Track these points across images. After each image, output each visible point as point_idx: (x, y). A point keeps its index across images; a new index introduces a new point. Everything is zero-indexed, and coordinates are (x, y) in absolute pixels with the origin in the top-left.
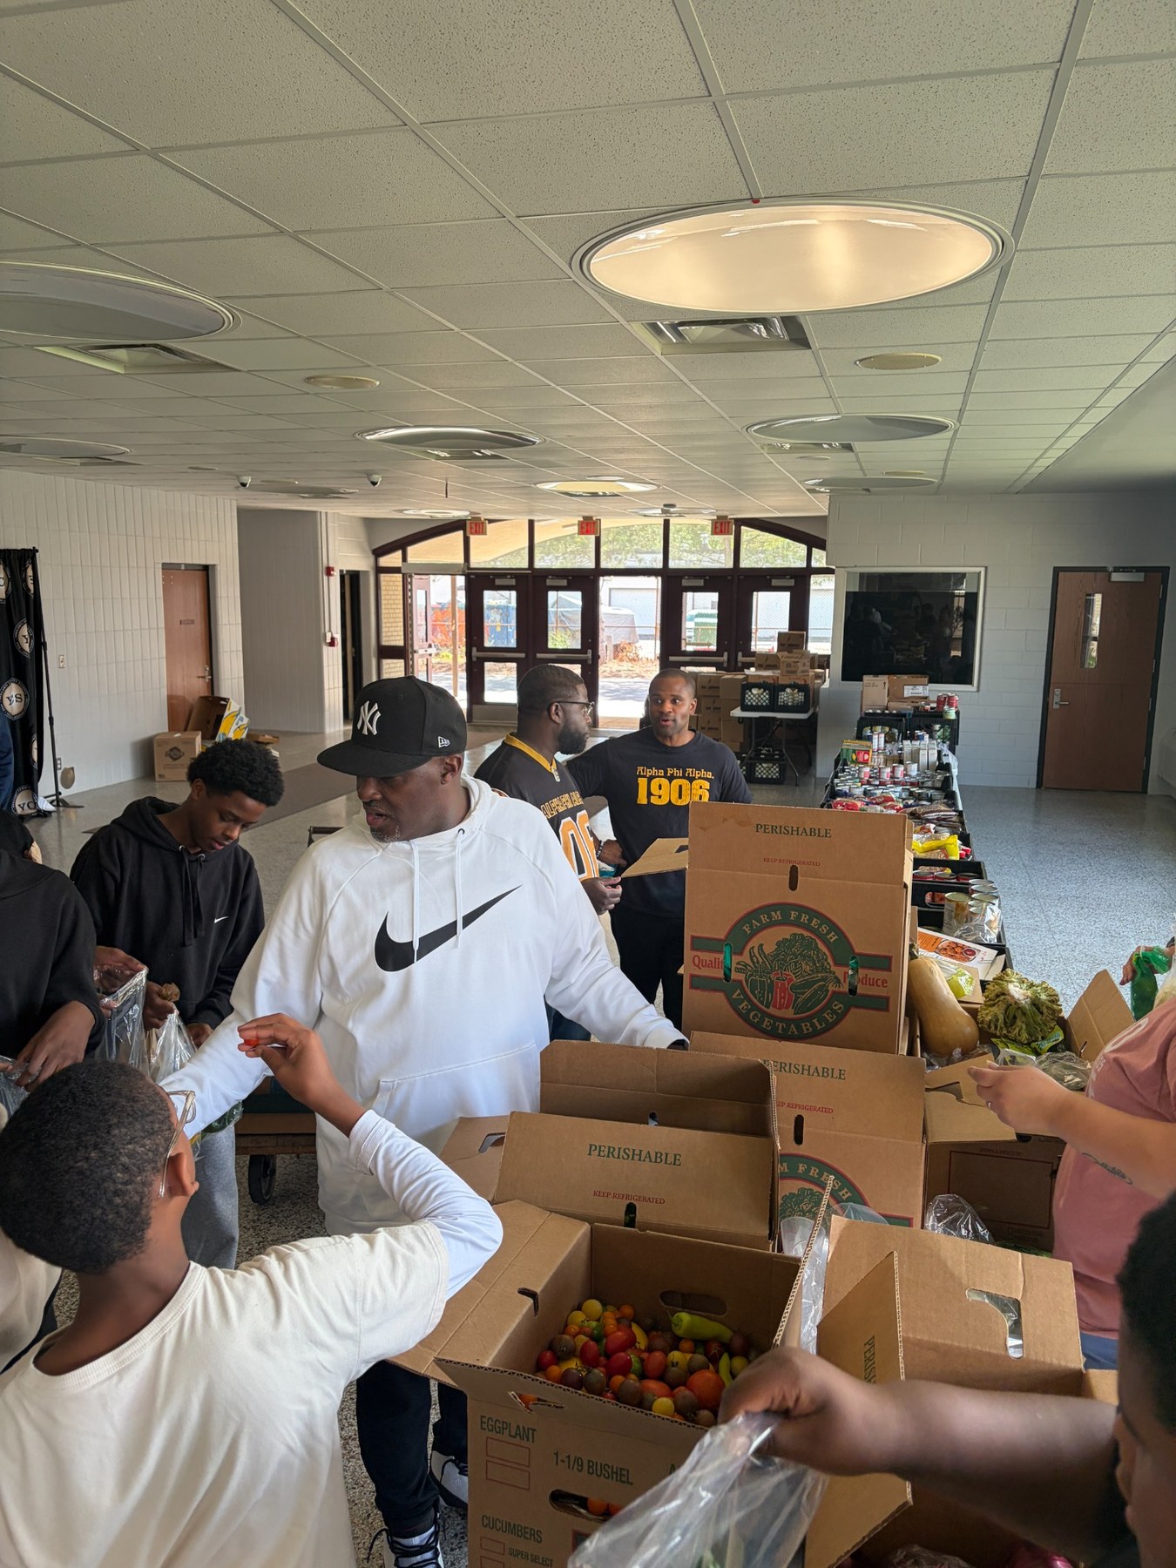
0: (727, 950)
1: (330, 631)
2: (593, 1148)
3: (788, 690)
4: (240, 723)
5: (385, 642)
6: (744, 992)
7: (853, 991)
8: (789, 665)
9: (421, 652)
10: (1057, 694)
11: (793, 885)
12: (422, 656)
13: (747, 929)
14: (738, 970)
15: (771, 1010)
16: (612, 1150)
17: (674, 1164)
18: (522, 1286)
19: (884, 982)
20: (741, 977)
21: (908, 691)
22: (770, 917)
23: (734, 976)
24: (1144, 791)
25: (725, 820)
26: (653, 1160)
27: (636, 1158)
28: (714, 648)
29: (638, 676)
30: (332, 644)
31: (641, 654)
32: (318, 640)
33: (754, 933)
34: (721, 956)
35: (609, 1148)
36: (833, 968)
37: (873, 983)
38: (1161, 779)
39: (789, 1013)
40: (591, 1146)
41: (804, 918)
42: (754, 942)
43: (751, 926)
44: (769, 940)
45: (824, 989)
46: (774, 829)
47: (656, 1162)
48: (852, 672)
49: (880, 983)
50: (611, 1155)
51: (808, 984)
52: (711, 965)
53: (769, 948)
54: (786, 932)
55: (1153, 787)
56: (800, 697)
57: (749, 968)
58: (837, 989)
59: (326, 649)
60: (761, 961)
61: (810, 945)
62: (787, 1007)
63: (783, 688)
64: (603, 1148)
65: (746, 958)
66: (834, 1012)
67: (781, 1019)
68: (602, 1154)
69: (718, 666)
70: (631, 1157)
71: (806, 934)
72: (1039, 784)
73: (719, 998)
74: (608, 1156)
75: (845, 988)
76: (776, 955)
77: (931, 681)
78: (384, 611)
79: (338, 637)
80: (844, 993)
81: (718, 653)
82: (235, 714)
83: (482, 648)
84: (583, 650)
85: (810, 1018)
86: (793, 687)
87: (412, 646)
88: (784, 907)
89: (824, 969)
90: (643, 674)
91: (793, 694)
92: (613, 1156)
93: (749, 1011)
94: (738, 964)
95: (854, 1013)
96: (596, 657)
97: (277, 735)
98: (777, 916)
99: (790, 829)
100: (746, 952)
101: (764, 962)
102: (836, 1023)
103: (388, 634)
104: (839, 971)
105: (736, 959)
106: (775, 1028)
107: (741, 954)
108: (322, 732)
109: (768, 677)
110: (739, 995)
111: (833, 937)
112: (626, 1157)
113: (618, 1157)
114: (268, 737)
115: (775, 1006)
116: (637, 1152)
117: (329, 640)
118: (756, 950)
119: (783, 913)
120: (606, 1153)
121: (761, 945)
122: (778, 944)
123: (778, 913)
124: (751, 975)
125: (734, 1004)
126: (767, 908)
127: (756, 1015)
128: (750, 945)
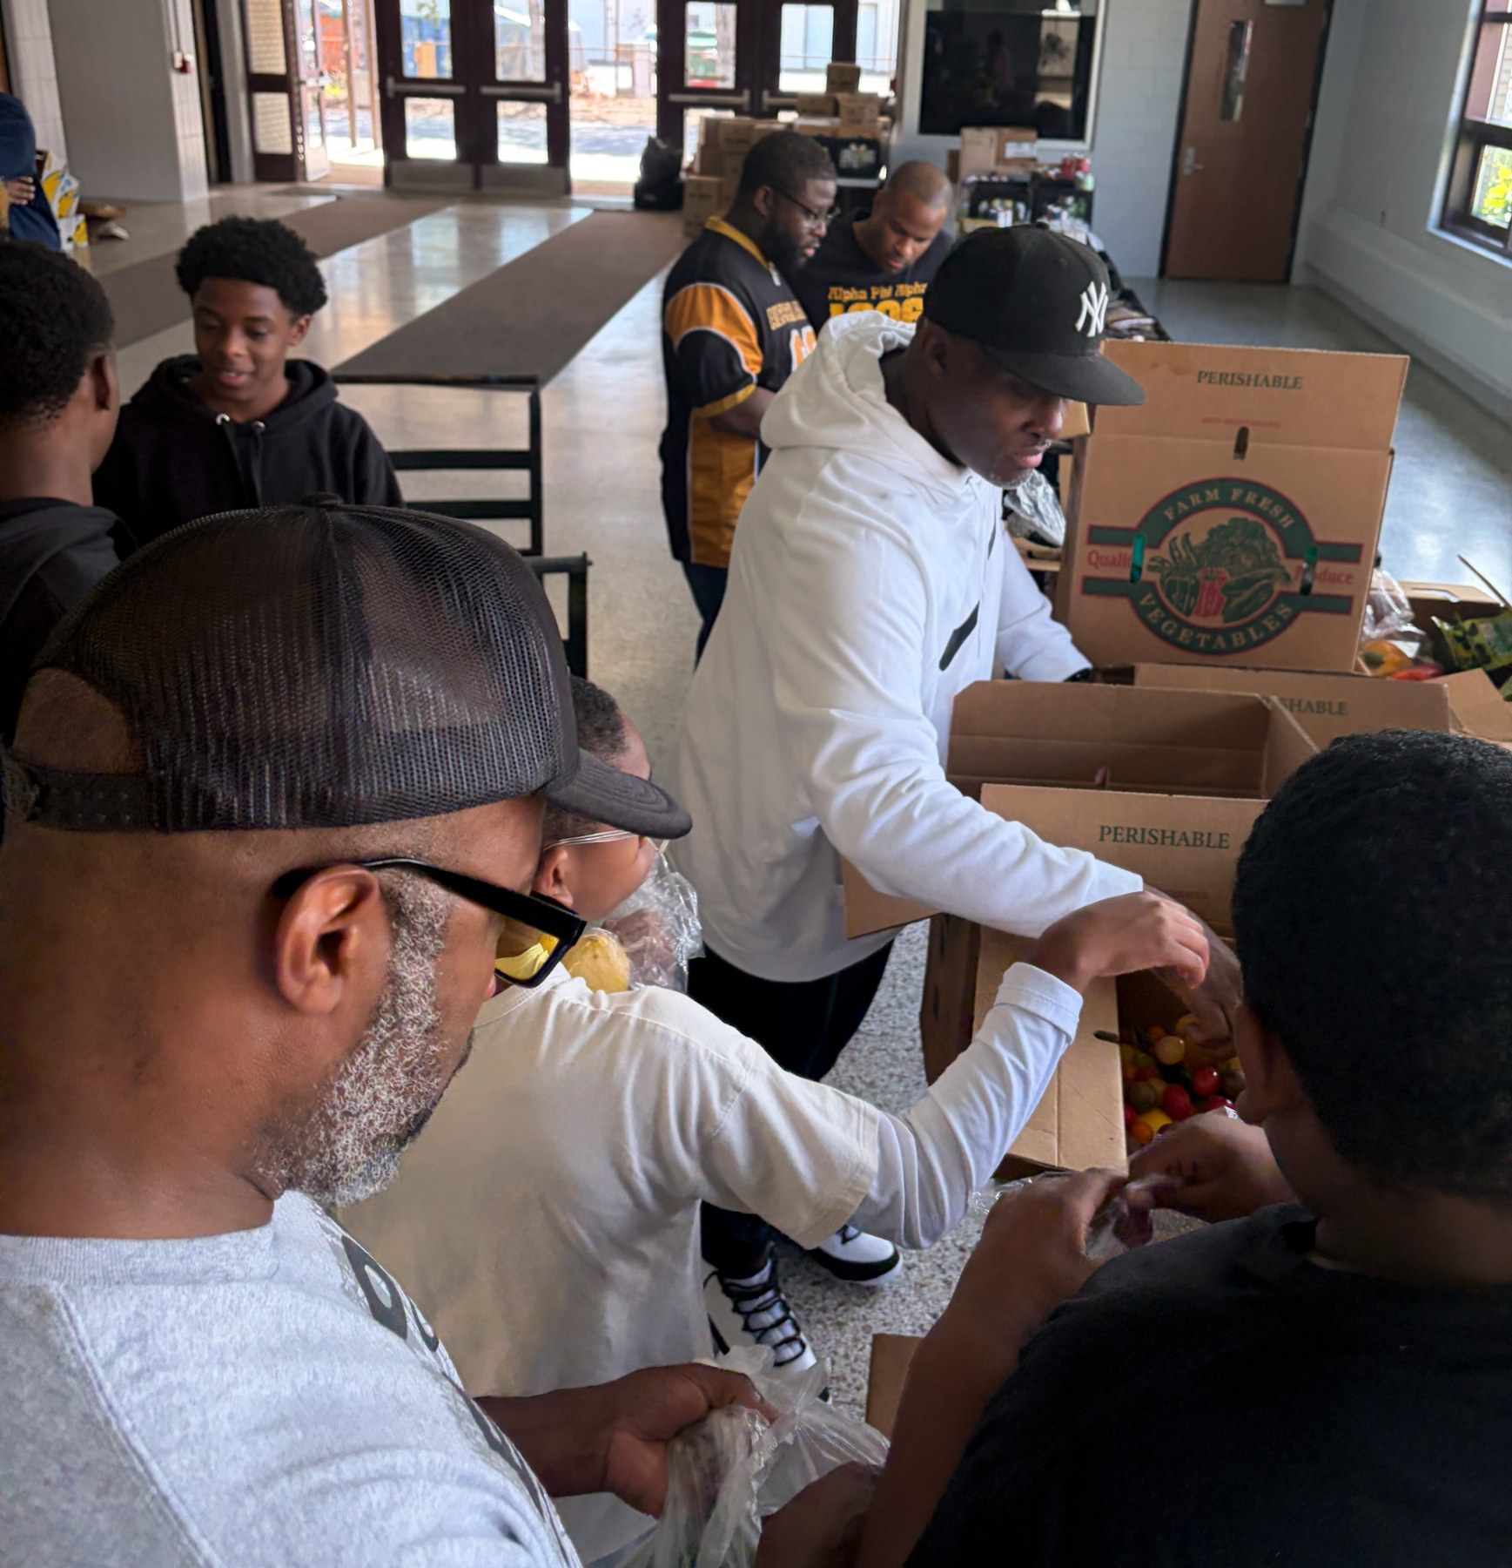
0: (1138, 543)
1: (179, 49)
2: (1106, 830)
3: (853, 147)
4: (67, 189)
5: (257, 68)
6: (1156, 596)
7: (1306, 589)
8: (852, 112)
9: (311, 83)
10: (1189, 154)
11: (1241, 448)
12: (312, 89)
13: (1169, 514)
14: (1151, 569)
15: (1194, 619)
16: (1132, 832)
17: (1220, 847)
18: (1101, 1029)
19: (1350, 577)
20: (1155, 577)
21: (1012, 150)
22: (1203, 497)
23: (1146, 576)
24: (1286, 279)
25: (1155, 366)
26: (1191, 842)
27: (1168, 841)
28: (730, 84)
29: (599, 118)
30: (184, 69)
31: (594, 87)
32: (162, 65)
33: (1179, 519)
34: (1128, 551)
35: (1129, 829)
36: (1285, 562)
37: (1335, 579)
38: (1310, 267)
39: (1217, 622)
40: (1103, 828)
41: (1251, 498)
42: (1178, 532)
43: (1176, 511)
44: (1198, 528)
45: (1268, 589)
46: (1223, 378)
47: (1194, 845)
48: (931, 122)
49: (1343, 578)
50: (1131, 839)
51: (1247, 583)
52: (1113, 563)
53: (1198, 539)
54: (1223, 517)
55: (1298, 276)
56: (868, 156)
57: (1167, 565)
58: (1285, 589)
59: (176, 79)
60: (1184, 554)
61: (1255, 532)
62: (1215, 614)
63: (846, 143)
64: (1119, 831)
65: (1164, 552)
66: (1278, 618)
67: (1205, 630)
68: (1119, 838)
69: (738, 110)
70: (1160, 841)
71: (1251, 518)
72: (1162, 272)
73: (1122, 606)
74: (1128, 841)
75: (1296, 587)
76: (1207, 546)
77: (1041, 136)
78: (252, 22)
79: (191, 59)
80: (1294, 594)
81: (737, 91)
82: (60, 174)
83: (401, 78)
84: (548, 83)
85: (1243, 628)
86: (859, 142)
87: (297, 74)
88: (1224, 484)
89: (1270, 563)
90: (604, 116)
91: (857, 152)
92: (1135, 840)
93: (1162, 621)
94: (1153, 559)
95: (1307, 619)
96: (566, 92)
97: (123, 206)
98: (1213, 495)
99: (1246, 378)
100: (1165, 545)
101: (1189, 557)
102: (1279, 632)
103: (261, 56)
104: (1291, 566)
105: (1149, 554)
106: (1195, 641)
107: (1157, 546)
108: (178, 201)
109: (823, 128)
110: (1149, 600)
111: (1287, 522)
112: (1152, 840)
113: (1143, 842)
114: (108, 209)
115: (1198, 613)
116: (1168, 834)
117: (178, 64)
118: (1179, 542)
119: (1224, 490)
120: (1125, 836)
121: (1187, 536)
122: (1212, 532)
123: (1216, 491)
124: (1168, 575)
125: (1141, 613)
126: (1200, 487)
127: (1170, 626)
128: (1173, 534)
